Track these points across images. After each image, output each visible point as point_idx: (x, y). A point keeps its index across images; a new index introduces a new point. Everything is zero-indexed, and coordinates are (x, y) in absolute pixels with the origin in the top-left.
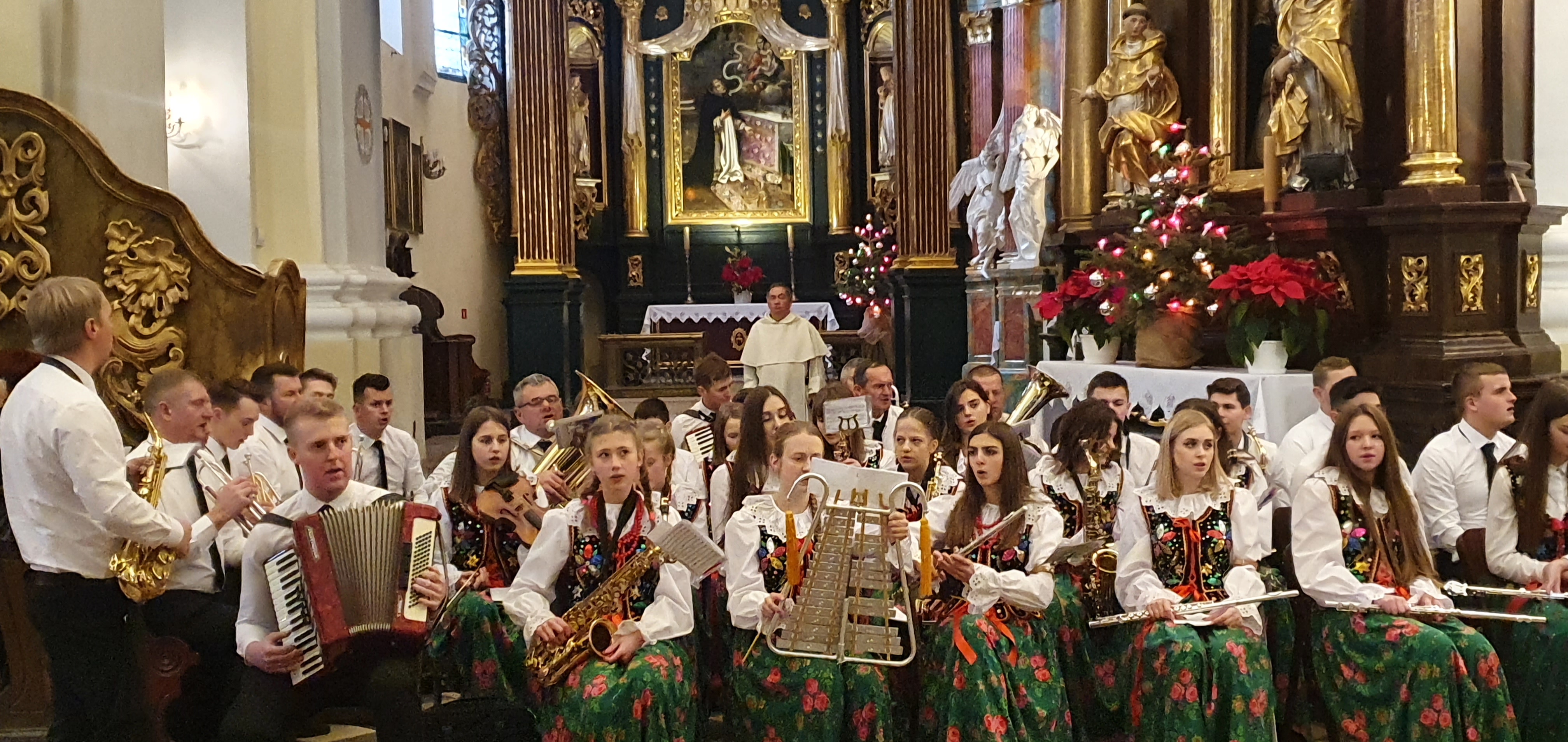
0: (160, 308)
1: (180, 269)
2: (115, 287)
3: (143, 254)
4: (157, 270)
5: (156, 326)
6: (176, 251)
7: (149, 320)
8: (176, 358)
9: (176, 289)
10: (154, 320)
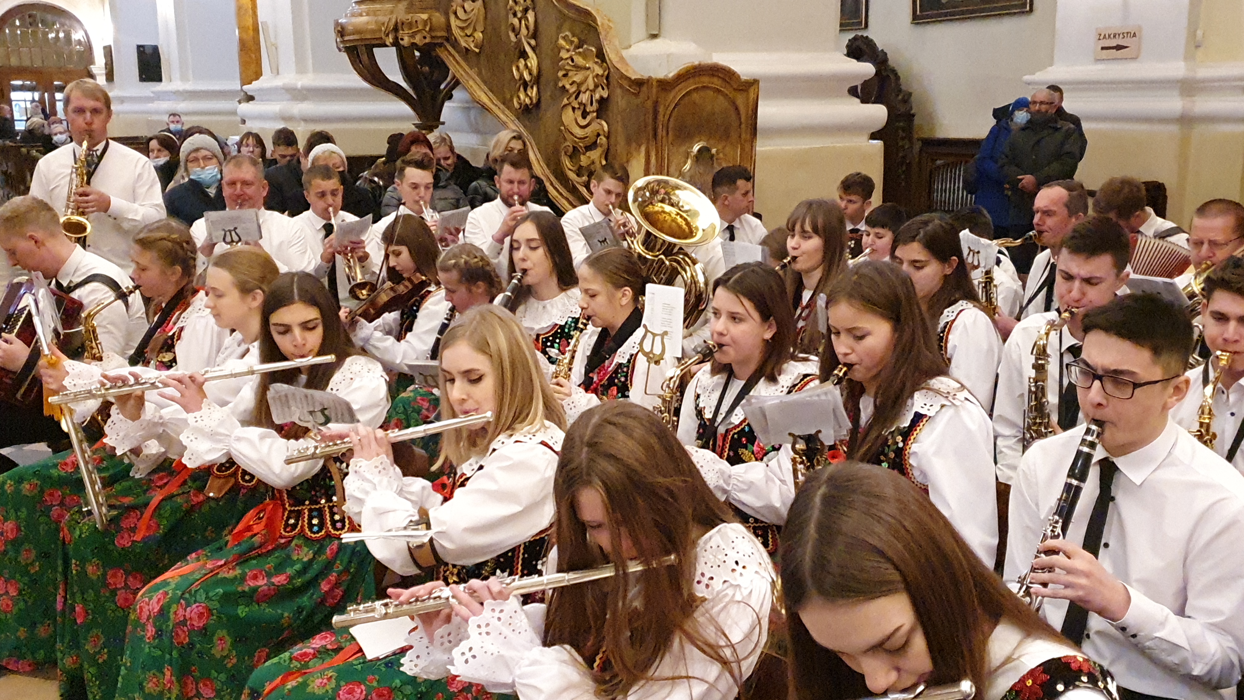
0: (592, 104)
1: (600, 72)
2: (564, 87)
3: (579, 60)
4: (588, 72)
5: (589, 118)
6: (597, 57)
7: (584, 115)
8: (601, 146)
9: (600, 88)
10: (588, 114)
